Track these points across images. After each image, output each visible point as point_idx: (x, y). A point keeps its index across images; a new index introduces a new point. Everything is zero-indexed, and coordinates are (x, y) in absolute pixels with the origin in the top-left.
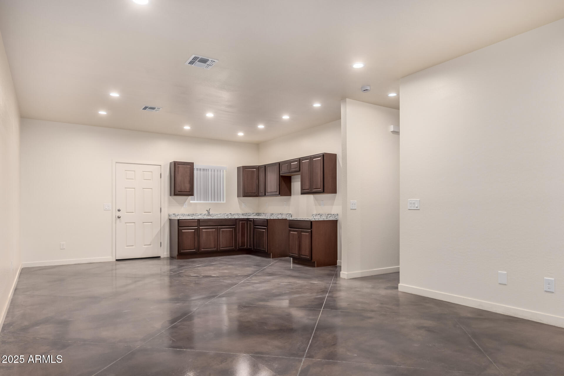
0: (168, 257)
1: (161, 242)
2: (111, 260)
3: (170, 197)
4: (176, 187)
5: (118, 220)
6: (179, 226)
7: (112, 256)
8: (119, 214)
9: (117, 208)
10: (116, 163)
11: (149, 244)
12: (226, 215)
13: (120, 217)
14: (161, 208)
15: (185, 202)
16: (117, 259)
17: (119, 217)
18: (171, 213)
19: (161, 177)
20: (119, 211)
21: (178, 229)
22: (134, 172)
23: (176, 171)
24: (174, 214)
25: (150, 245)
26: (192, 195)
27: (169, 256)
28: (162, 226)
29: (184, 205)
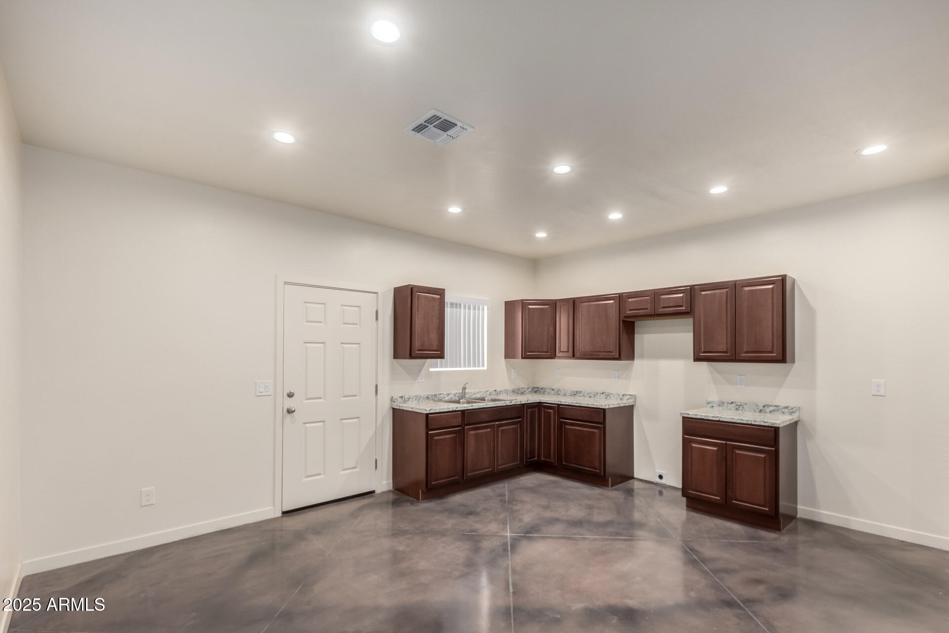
0: (389, 491)
1: (376, 460)
2: (271, 516)
3: (394, 360)
4: (413, 341)
5: (289, 417)
6: (428, 428)
7: (274, 506)
8: (290, 403)
9: (287, 391)
10: (286, 283)
11: (352, 466)
12: (488, 393)
13: (294, 411)
14: (376, 386)
15: (421, 371)
16: (285, 509)
17: (290, 412)
18: (396, 395)
19: (377, 319)
20: (290, 395)
21: (427, 434)
22: (322, 306)
23: (414, 306)
24: (402, 397)
25: (355, 468)
26: (441, 356)
27: (391, 487)
28: (378, 425)
29: (420, 377)
